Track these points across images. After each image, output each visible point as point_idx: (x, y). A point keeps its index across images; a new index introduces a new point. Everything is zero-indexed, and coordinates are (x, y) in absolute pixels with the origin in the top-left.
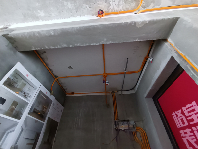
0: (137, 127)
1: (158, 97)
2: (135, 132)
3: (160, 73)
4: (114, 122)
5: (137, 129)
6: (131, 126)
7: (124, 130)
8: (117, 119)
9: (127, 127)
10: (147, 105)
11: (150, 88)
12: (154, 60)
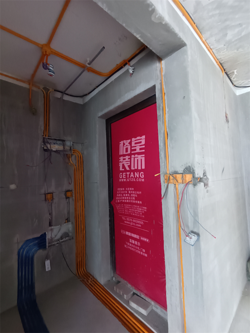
0: (73, 150)
1: (114, 121)
2: (70, 155)
3: (133, 96)
4: (42, 139)
5: (74, 151)
6: (67, 148)
7: (57, 151)
8: (47, 136)
9: (61, 148)
10: (97, 126)
11: (112, 108)
12: (134, 74)
